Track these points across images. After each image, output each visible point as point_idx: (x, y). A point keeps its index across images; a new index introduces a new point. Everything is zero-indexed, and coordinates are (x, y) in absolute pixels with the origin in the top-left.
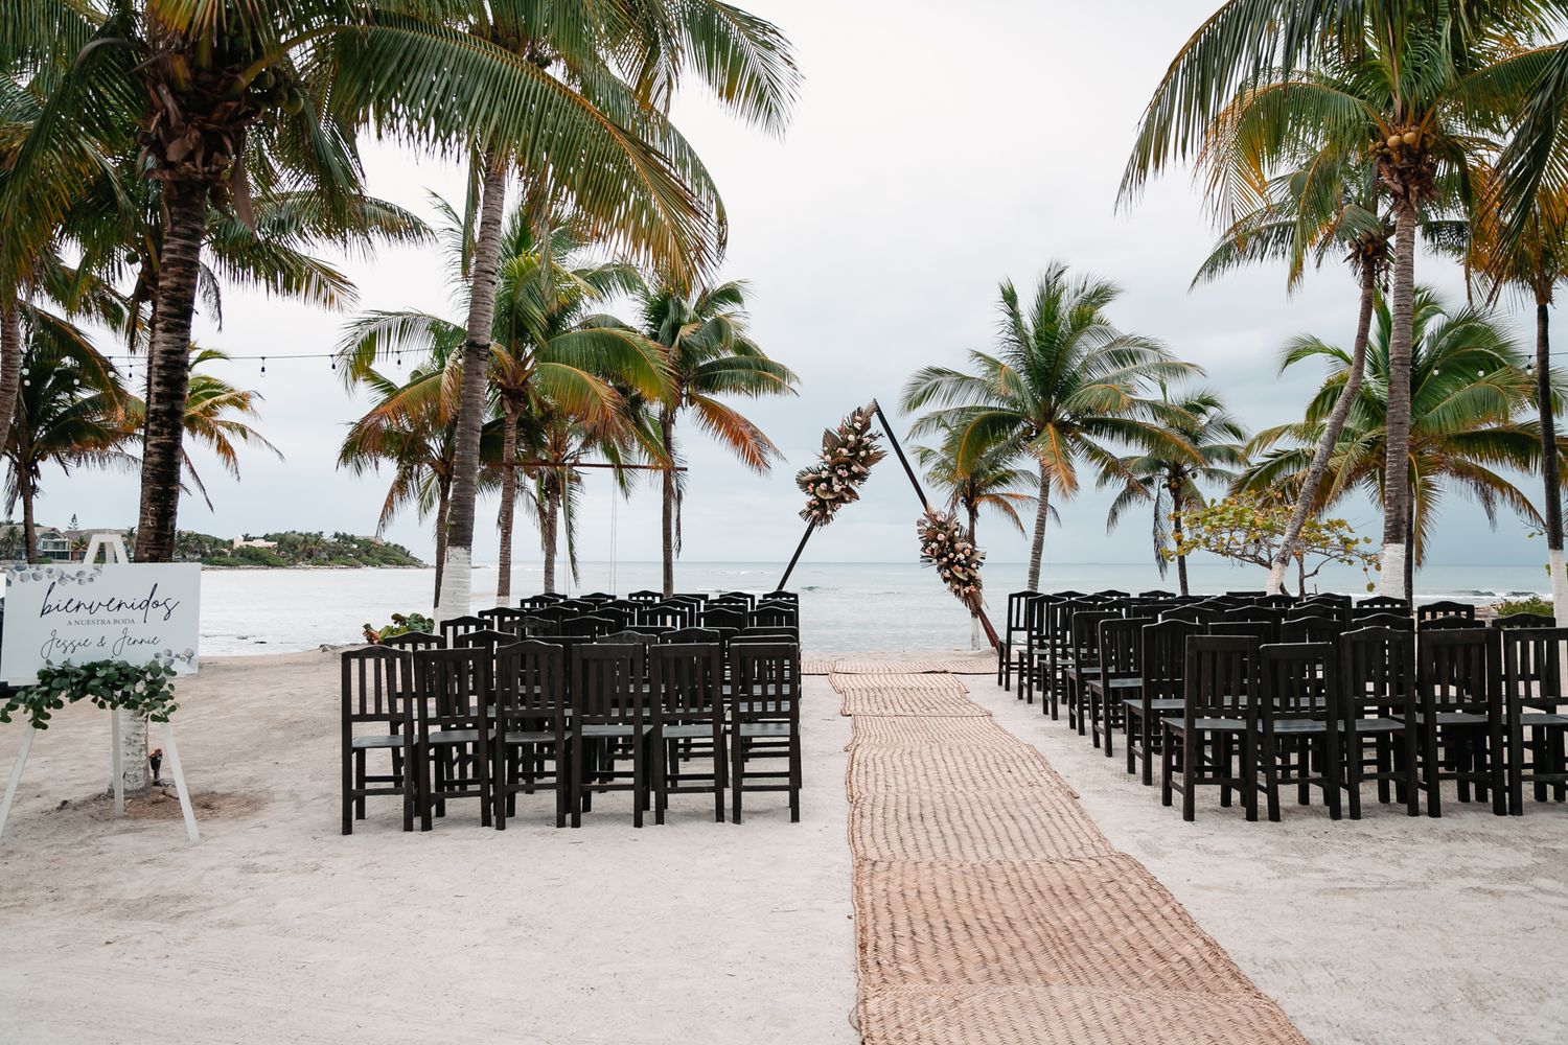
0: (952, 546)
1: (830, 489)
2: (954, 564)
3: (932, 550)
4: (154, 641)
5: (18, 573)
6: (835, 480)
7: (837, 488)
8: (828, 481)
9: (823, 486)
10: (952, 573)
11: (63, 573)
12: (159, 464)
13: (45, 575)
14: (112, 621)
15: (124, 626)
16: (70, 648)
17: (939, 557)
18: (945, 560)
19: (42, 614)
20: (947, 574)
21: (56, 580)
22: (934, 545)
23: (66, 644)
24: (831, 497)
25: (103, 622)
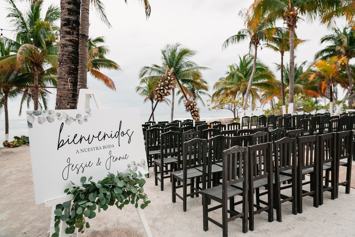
0: (194, 107)
1: (164, 92)
2: (195, 112)
3: (189, 108)
4: (126, 157)
5: (36, 117)
6: (165, 89)
7: (165, 92)
8: (163, 89)
9: (162, 91)
10: (194, 114)
11: (68, 116)
12: (73, 52)
13: (56, 118)
14: (102, 148)
15: (109, 149)
16: (81, 169)
17: (191, 110)
18: (192, 110)
19: (58, 147)
20: (193, 114)
21: (63, 121)
22: (190, 107)
23: (78, 167)
24: (164, 94)
25: (97, 149)
